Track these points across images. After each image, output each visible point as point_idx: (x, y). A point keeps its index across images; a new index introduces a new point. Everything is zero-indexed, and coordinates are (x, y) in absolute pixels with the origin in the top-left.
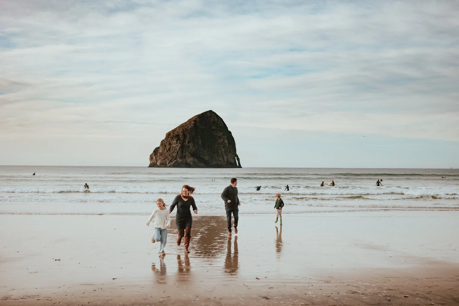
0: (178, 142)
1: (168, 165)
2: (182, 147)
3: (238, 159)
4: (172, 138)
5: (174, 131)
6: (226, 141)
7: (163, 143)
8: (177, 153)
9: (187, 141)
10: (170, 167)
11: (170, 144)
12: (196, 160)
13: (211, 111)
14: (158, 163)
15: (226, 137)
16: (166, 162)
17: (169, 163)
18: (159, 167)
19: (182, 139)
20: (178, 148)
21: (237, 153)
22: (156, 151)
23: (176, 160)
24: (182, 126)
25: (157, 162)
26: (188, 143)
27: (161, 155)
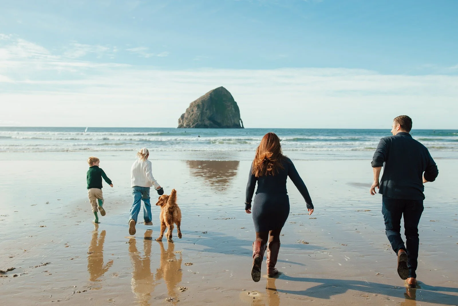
0: (199, 109)
1: (192, 127)
2: (202, 113)
3: (242, 122)
4: (194, 107)
5: (195, 102)
6: (233, 109)
7: (187, 110)
8: (198, 117)
9: (205, 109)
10: (193, 127)
11: (193, 111)
12: (212, 123)
13: (222, 87)
14: (185, 125)
15: (233, 106)
16: (190, 124)
17: (192, 125)
18: (185, 128)
19: (201, 107)
20: (198, 114)
21: (241, 117)
22: (183, 117)
23: (197, 123)
24: (201, 98)
25: (183, 124)
26: (206, 110)
27: (187, 118)
